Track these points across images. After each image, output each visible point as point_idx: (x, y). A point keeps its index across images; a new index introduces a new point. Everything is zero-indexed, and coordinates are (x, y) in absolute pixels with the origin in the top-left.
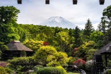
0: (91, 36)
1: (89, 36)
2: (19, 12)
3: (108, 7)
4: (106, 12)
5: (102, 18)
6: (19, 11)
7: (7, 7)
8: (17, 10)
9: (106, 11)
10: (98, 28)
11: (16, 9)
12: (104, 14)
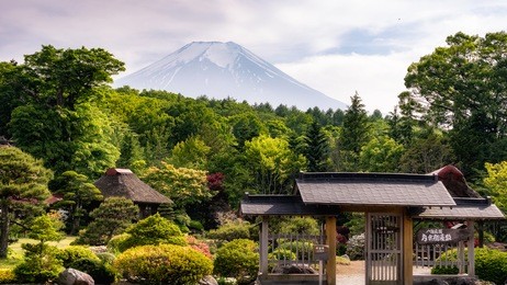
0: (361, 153)
1: (358, 153)
2: (124, 70)
3: (423, 59)
4: (414, 76)
5: (403, 96)
6: (122, 64)
7: (82, 52)
8: (117, 62)
9: (415, 72)
10: (389, 127)
11: (112, 60)
12: (409, 81)
